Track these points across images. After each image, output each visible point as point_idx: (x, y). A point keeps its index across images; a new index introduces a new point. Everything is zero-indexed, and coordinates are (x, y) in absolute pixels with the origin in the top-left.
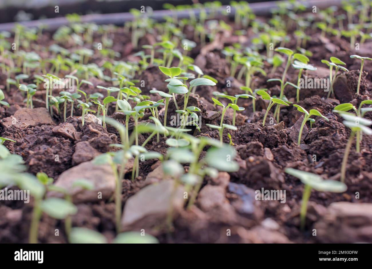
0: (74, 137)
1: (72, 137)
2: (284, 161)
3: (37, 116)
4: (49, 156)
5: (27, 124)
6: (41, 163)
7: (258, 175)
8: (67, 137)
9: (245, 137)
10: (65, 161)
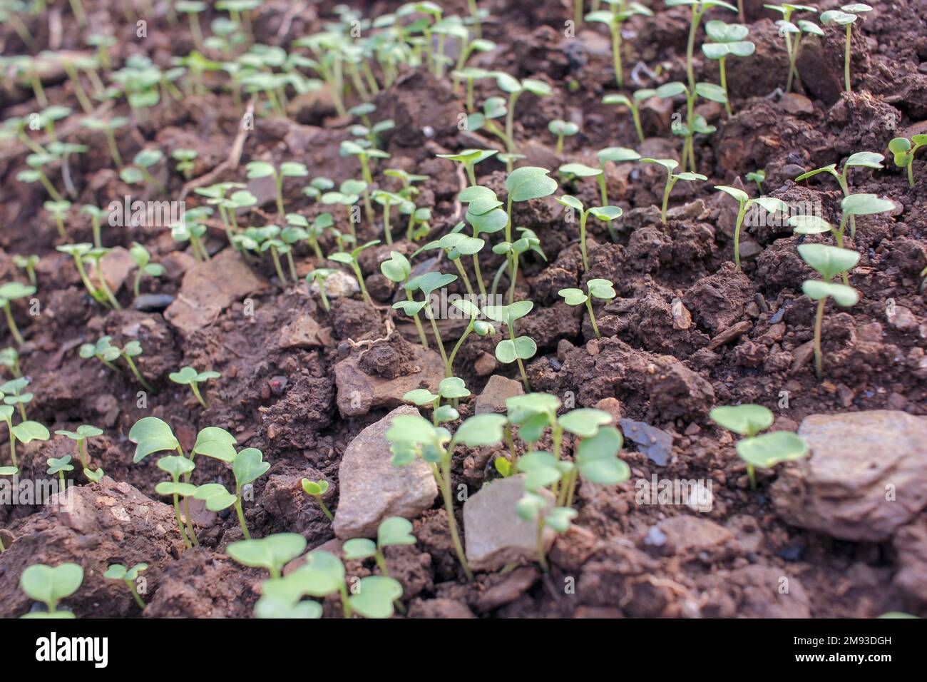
0: (319, 340)
1: (316, 342)
2: (713, 313)
3: (225, 280)
4: (296, 412)
5: (216, 308)
6: (287, 428)
7: (667, 398)
8: (309, 348)
9: (633, 262)
10: (325, 409)
